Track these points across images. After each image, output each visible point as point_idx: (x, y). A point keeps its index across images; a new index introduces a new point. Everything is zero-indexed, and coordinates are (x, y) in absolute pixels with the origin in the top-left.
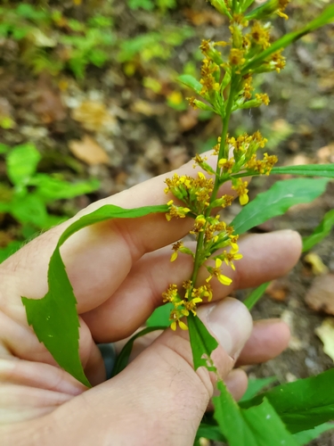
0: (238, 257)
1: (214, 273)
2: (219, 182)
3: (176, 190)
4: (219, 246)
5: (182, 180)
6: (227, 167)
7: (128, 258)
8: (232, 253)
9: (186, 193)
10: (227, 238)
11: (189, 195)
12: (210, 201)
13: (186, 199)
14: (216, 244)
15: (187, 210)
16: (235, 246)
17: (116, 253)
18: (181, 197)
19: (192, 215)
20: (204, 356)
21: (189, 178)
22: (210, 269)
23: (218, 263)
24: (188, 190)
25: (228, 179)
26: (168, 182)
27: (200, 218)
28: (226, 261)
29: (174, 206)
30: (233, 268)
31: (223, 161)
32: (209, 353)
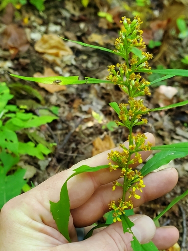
0: (143, 186)
1: (132, 193)
2: (130, 153)
3: (113, 157)
4: (134, 181)
5: (115, 153)
6: (132, 148)
7: (93, 188)
8: (140, 184)
9: (117, 159)
10: (138, 177)
11: (118, 159)
12: (127, 162)
13: (117, 161)
14: (133, 180)
15: (117, 166)
16: (141, 181)
17: (88, 185)
18: (115, 160)
19: (120, 168)
20: (128, 229)
21: (118, 152)
22: (130, 192)
23: (134, 189)
24: (118, 158)
25: (134, 152)
26: (109, 155)
27: (124, 170)
28: (138, 188)
29: (112, 165)
30: (141, 191)
31: (131, 146)
32: (130, 228)
